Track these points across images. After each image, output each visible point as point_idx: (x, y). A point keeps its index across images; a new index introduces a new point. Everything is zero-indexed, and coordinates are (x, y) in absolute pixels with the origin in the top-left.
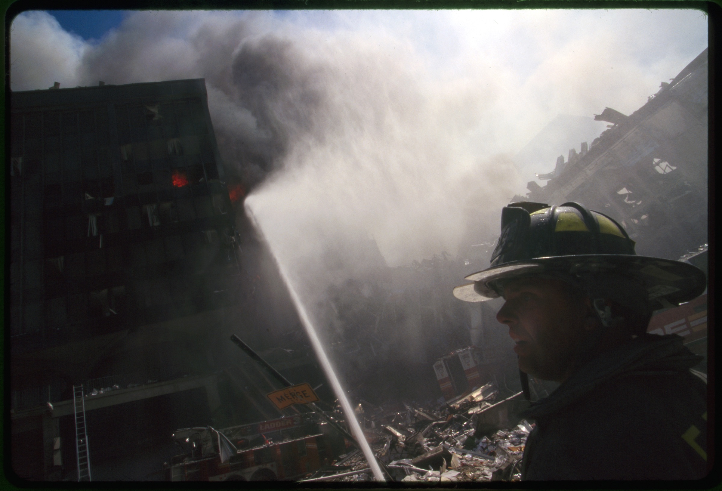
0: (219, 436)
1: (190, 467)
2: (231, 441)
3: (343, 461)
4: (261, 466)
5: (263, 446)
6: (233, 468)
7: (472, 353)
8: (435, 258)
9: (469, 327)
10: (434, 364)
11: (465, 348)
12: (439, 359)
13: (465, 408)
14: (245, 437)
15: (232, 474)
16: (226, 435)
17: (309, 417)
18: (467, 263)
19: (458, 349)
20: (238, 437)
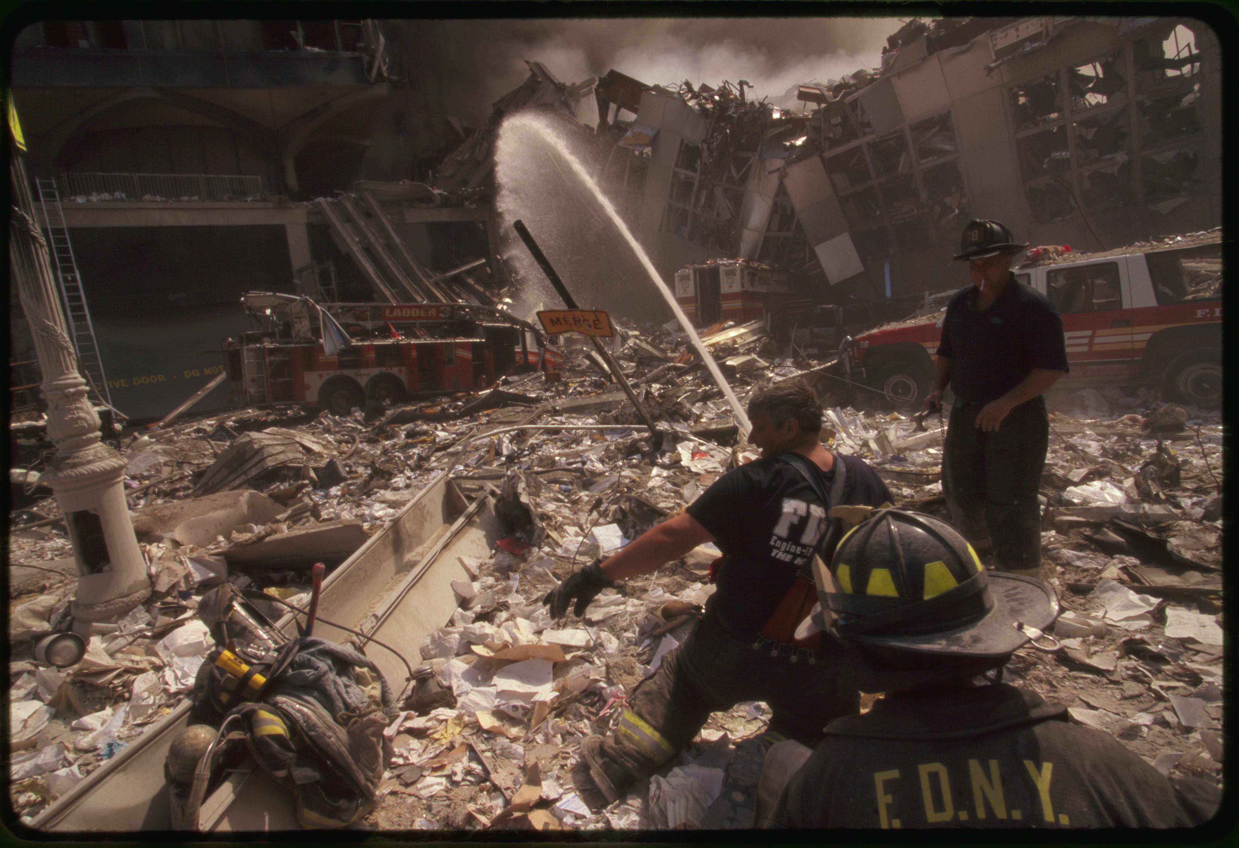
0: (321, 313)
1: (272, 352)
2: (341, 324)
3: (512, 385)
4: (384, 370)
5: (390, 341)
6: (342, 365)
7: (742, 271)
8: (724, 87)
9: (744, 225)
10: (677, 271)
11: (732, 259)
12: (688, 266)
13: (721, 354)
14: (361, 323)
15: (339, 372)
16: (333, 315)
17: (464, 311)
18: (776, 116)
19: (721, 258)
20: (351, 321)
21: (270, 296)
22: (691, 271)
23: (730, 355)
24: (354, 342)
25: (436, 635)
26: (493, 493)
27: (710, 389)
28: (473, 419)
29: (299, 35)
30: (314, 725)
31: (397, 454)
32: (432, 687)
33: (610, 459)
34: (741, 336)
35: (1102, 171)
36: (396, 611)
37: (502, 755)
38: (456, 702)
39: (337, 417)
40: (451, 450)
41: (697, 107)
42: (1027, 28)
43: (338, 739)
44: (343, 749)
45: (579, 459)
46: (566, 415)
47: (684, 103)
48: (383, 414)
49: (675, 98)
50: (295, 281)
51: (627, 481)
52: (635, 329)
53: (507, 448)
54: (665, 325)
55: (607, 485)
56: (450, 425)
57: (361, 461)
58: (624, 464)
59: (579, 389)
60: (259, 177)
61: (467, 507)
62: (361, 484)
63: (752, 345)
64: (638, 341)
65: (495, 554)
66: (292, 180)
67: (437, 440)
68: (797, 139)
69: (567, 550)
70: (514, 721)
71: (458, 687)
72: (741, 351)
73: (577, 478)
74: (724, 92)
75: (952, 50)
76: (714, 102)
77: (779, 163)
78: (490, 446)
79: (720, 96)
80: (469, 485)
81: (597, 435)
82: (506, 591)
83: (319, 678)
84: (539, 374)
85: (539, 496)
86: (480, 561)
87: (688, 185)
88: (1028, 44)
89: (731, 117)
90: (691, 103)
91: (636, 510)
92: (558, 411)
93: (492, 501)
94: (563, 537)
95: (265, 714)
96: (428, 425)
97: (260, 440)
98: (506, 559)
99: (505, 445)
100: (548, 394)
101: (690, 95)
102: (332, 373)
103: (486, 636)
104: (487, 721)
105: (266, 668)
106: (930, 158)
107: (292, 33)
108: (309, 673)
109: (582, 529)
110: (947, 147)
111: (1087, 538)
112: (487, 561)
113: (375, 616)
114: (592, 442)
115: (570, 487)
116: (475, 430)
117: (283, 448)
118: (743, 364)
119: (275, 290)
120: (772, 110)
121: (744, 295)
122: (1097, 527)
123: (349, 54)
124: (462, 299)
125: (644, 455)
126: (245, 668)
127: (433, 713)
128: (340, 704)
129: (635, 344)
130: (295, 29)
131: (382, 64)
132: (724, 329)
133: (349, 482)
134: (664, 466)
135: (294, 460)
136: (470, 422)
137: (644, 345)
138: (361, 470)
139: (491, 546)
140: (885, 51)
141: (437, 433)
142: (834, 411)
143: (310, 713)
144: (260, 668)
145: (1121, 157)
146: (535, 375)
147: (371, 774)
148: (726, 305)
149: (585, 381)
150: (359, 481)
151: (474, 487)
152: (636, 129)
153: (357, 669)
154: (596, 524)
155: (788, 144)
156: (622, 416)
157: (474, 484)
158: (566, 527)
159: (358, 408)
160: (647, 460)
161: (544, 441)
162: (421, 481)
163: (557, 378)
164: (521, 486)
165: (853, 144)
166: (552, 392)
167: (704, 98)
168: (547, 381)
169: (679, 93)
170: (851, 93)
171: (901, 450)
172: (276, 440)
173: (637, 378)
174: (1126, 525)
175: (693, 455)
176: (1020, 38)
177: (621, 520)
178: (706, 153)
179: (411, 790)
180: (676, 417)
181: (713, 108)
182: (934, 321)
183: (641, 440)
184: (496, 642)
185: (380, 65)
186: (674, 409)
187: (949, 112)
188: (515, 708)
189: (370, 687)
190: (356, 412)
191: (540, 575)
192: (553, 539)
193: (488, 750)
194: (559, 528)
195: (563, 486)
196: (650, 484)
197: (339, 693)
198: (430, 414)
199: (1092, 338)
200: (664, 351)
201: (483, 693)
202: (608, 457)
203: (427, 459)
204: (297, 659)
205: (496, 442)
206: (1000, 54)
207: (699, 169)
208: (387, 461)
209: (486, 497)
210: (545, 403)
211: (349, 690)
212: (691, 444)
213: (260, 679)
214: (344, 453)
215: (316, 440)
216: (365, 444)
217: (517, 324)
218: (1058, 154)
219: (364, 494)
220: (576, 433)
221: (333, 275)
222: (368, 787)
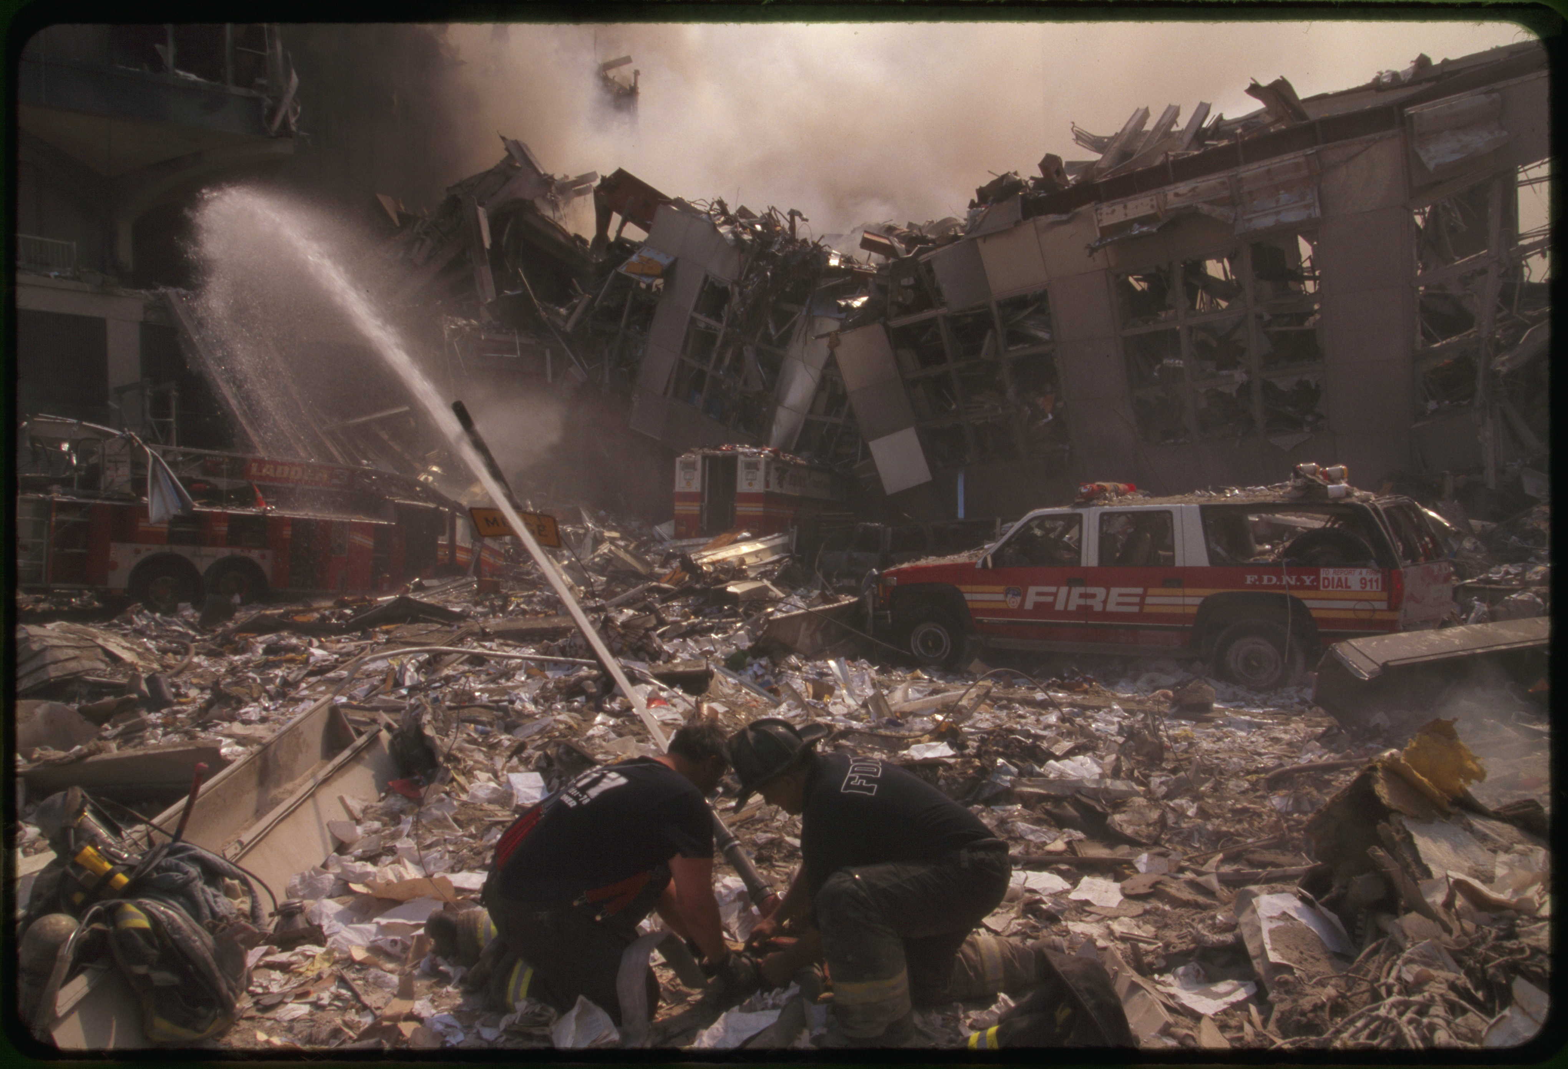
0: (151, 460)
1: (63, 507)
2: (180, 479)
3: (428, 591)
4: (238, 551)
5: (252, 511)
6: (173, 538)
7: (768, 464)
8: (770, 215)
9: (779, 401)
10: (680, 455)
11: (756, 446)
12: (696, 449)
13: (722, 576)
14: (211, 479)
15: (167, 548)
16: (169, 463)
17: (369, 478)
18: (834, 262)
19: (742, 444)
20: (197, 475)
21: (72, 424)
22: (699, 458)
23: (733, 579)
24: (197, 507)
25: (307, 874)
26: (389, 727)
27: (700, 623)
28: (366, 636)
29: (168, 52)
30: (180, 928)
31: (251, 674)
32: (300, 922)
33: (546, 699)
34: (756, 553)
35: (1220, 389)
36: (262, 844)
37: (375, 983)
38: (326, 941)
39: (158, 615)
40: (332, 675)
41: (730, 235)
42: (1137, 207)
43: (204, 943)
44: (208, 955)
45: (506, 697)
46: (498, 641)
47: (714, 227)
48: (230, 617)
49: (703, 220)
50: (110, 403)
51: (562, 726)
52: (613, 529)
53: (411, 677)
54: (657, 528)
55: (536, 728)
56: (331, 642)
57: (195, 681)
58: (563, 707)
59: (522, 606)
60: (74, 244)
61: (353, 741)
62: (194, 712)
63: (769, 567)
64: (613, 548)
65: (384, 798)
66: (125, 253)
67: (312, 660)
68: (855, 298)
69: (474, 796)
70: (390, 957)
71: (329, 927)
72: (752, 574)
73: (498, 718)
74: (769, 221)
75: (1052, 217)
76: (754, 232)
77: (831, 325)
78: (387, 674)
79: (763, 225)
80: (358, 716)
81: (535, 669)
82: (395, 836)
83: (188, 882)
84: (469, 579)
85: (447, 735)
86: (366, 804)
87: (708, 338)
88: (1136, 226)
89: (774, 255)
90: (723, 230)
91: (564, 757)
92: (488, 634)
93: (385, 736)
94: (470, 783)
95: (131, 908)
96: (299, 638)
97: (42, 638)
98: (396, 802)
99: (408, 674)
100: (479, 609)
101: (722, 219)
102: (156, 549)
103: (368, 874)
104: (359, 954)
105: (129, 869)
106: (1021, 346)
107: (158, 46)
108: (178, 876)
109: (496, 776)
110: (1043, 335)
111: (1047, 812)
112: (374, 804)
113: (240, 843)
114: (527, 678)
115: (489, 728)
116: (368, 650)
117: (77, 652)
118: (749, 593)
119: (81, 418)
120: (830, 254)
121: (767, 498)
122: (1058, 800)
123: (242, 91)
124: (368, 459)
125: (589, 697)
126: (108, 866)
127: (299, 949)
128: (207, 911)
129: (610, 551)
130: (164, 42)
131: (290, 114)
132: (736, 541)
133: (176, 708)
134: (612, 713)
135: (93, 671)
136: (360, 639)
137: (622, 554)
138: (193, 693)
139: (380, 789)
140: (972, 205)
141: (312, 650)
142: (837, 662)
143: (176, 916)
144: (124, 868)
145: (1239, 376)
146: (464, 581)
147: (233, 983)
148: (743, 509)
149: (534, 595)
150: (190, 709)
151: (363, 719)
152: (646, 253)
153: (228, 880)
154: (513, 770)
155: (843, 303)
156: (571, 647)
157: (364, 716)
158: (477, 772)
159: (189, 604)
160: (592, 704)
161: (464, 673)
162: (283, 714)
163: (495, 588)
164: (427, 718)
165: (927, 314)
166: (485, 607)
167: (741, 225)
168: (479, 591)
169: (708, 213)
170: (931, 249)
171: (904, 715)
172: (67, 639)
173: (606, 599)
174: (1084, 799)
175: (650, 701)
176: (1129, 218)
177: (546, 768)
178: (736, 299)
179: (269, 1015)
180: (642, 654)
181: (752, 241)
182: (974, 560)
183: (587, 678)
184: (378, 880)
185: (287, 112)
186: (640, 643)
187: (1045, 292)
188: (394, 942)
189: (239, 900)
190: (184, 609)
191: (438, 819)
192: (459, 784)
193: (360, 979)
194: (468, 773)
195: (480, 727)
196: (590, 732)
197: (207, 901)
198: (303, 623)
199: (1143, 597)
200: (650, 565)
201: (359, 931)
202: (543, 697)
203: (295, 685)
204: (163, 863)
205: (397, 668)
206: (1106, 231)
207: (725, 319)
208: (236, 684)
209: (380, 730)
210: (471, 621)
211: (218, 899)
212: (649, 688)
213: (123, 879)
214: (171, 667)
215: (128, 645)
216: (203, 657)
217: (445, 506)
218: (1172, 361)
219: (198, 725)
220: (507, 664)
221: (174, 403)
222: (229, 998)
